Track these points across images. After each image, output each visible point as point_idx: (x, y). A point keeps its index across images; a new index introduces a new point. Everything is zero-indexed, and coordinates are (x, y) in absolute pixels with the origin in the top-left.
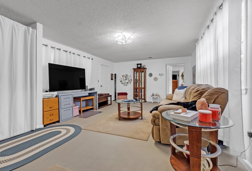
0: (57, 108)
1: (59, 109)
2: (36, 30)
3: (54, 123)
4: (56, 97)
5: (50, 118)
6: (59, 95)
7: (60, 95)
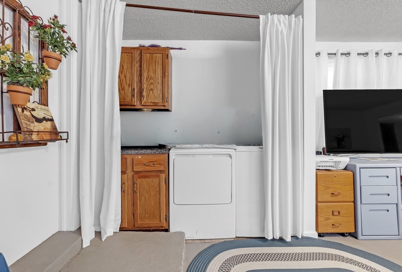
0: (348, 200)
1: (355, 202)
2: (303, 18)
3: (343, 235)
4: (345, 169)
5: (334, 219)
6: (355, 166)
7: (358, 165)
